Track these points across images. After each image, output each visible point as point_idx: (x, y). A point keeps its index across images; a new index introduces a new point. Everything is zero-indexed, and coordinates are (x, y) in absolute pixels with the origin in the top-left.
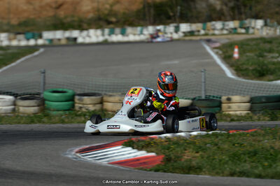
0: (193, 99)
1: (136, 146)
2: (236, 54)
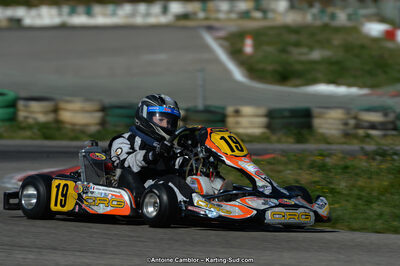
0: (187, 110)
2: (248, 47)
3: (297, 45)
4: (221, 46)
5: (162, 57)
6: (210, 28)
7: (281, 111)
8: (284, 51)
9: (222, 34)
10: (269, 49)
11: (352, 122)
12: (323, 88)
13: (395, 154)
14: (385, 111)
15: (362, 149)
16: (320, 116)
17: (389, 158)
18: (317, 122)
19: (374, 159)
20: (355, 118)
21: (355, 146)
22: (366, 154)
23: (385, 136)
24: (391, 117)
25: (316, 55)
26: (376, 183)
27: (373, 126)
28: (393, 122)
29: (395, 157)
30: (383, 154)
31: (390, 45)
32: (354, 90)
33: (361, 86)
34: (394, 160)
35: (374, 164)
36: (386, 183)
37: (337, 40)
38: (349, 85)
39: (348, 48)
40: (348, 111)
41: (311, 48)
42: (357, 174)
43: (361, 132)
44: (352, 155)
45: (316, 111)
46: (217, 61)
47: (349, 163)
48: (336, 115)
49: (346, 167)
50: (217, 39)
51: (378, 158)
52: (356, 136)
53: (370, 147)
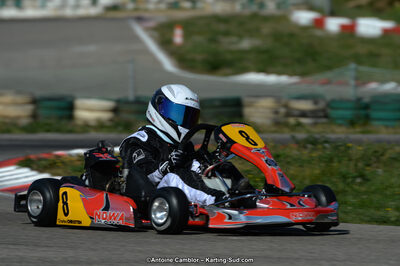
0: (118, 101)
1: (35, 167)
2: (178, 37)
3: (227, 34)
4: (151, 36)
5: (92, 48)
6: (139, 19)
7: (211, 101)
8: (213, 40)
9: (151, 24)
10: (198, 39)
11: (283, 110)
12: (253, 77)
13: (326, 142)
14: (315, 99)
15: (293, 137)
16: (251, 105)
17: (320, 146)
18: (247, 111)
19: (305, 147)
20: (286, 106)
21: (286, 135)
22: (297, 142)
23: (315, 124)
24: (321, 105)
25: (246, 44)
26: (307, 172)
27: (304, 114)
28: (324, 110)
29: (327, 145)
30: (314, 142)
31: (318, 33)
32: (284, 79)
33: (291, 74)
34: (325, 148)
35: (306, 152)
36: (317, 172)
37: (266, 29)
38: (279, 73)
39: (277, 37)
40: (278, 99)
41: (241, 37)
42: (288, 163)
43: (292, 121)
44: (284, 143)
45: (246, 100)
46: (147, 52)
47: (280, 152)
48: (267, 103)
49: (277, 156)
50: (147, 29)
51: (309, 146)
52: (286, 125)
53: (301, 135)
